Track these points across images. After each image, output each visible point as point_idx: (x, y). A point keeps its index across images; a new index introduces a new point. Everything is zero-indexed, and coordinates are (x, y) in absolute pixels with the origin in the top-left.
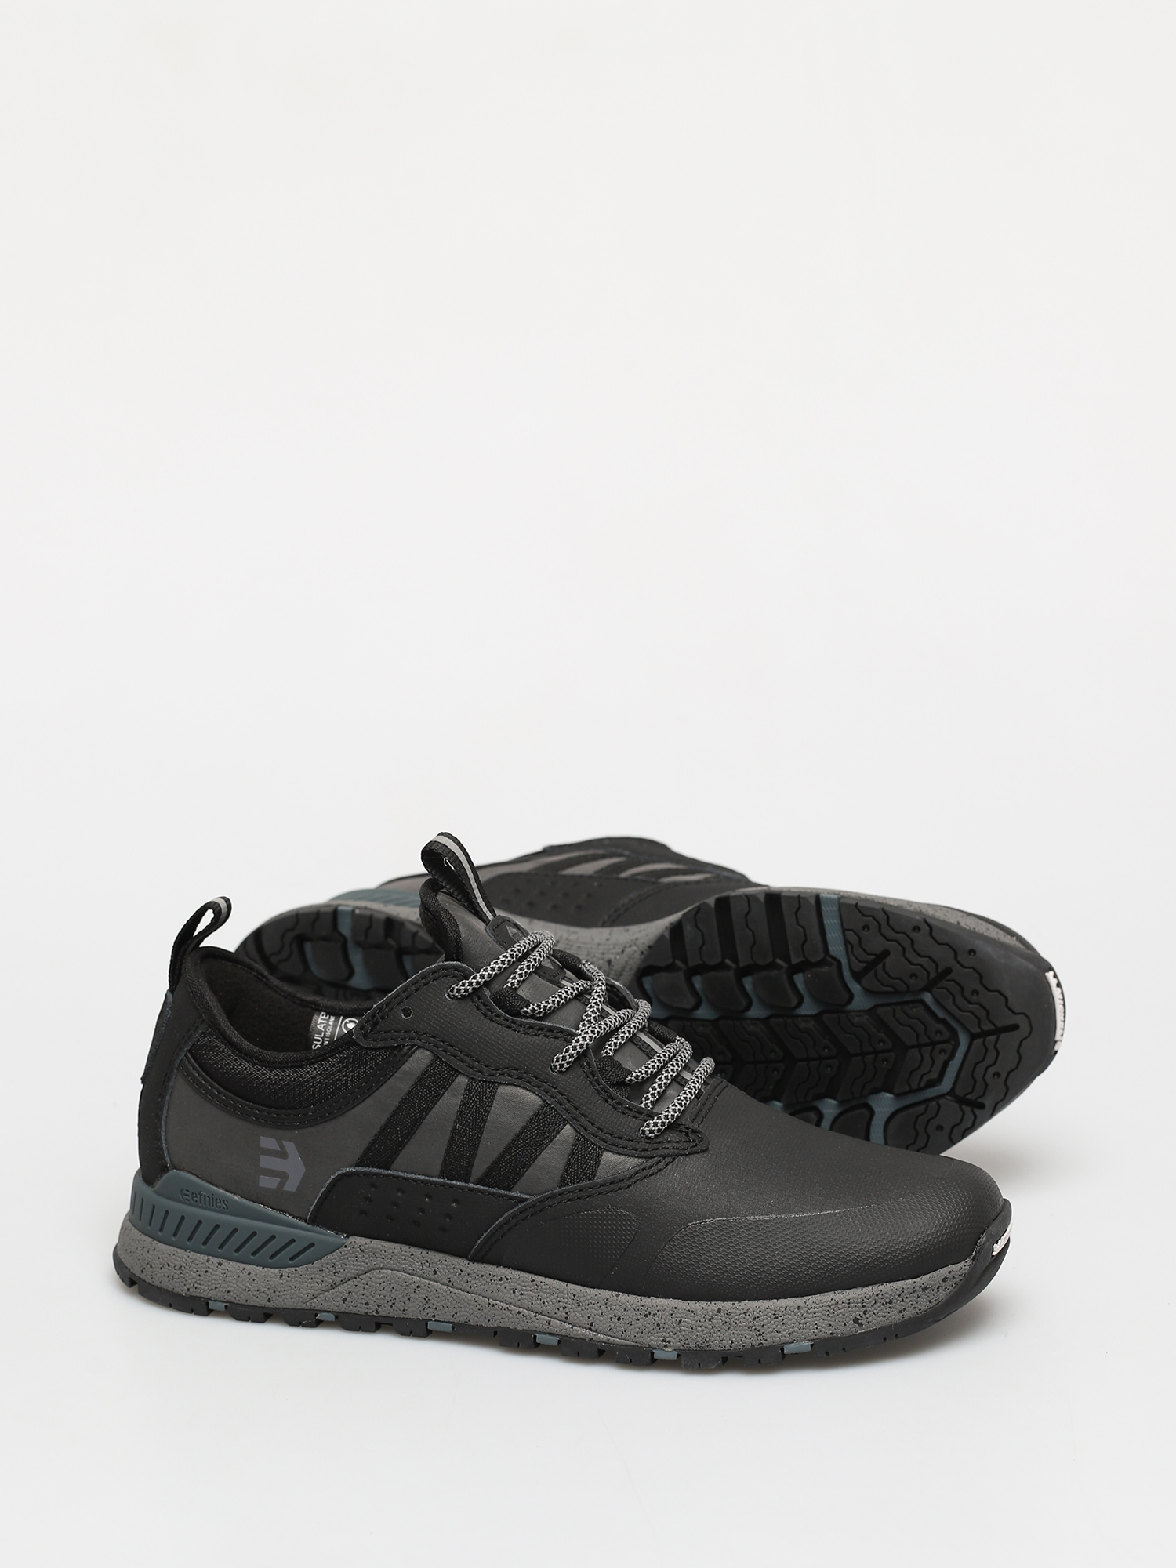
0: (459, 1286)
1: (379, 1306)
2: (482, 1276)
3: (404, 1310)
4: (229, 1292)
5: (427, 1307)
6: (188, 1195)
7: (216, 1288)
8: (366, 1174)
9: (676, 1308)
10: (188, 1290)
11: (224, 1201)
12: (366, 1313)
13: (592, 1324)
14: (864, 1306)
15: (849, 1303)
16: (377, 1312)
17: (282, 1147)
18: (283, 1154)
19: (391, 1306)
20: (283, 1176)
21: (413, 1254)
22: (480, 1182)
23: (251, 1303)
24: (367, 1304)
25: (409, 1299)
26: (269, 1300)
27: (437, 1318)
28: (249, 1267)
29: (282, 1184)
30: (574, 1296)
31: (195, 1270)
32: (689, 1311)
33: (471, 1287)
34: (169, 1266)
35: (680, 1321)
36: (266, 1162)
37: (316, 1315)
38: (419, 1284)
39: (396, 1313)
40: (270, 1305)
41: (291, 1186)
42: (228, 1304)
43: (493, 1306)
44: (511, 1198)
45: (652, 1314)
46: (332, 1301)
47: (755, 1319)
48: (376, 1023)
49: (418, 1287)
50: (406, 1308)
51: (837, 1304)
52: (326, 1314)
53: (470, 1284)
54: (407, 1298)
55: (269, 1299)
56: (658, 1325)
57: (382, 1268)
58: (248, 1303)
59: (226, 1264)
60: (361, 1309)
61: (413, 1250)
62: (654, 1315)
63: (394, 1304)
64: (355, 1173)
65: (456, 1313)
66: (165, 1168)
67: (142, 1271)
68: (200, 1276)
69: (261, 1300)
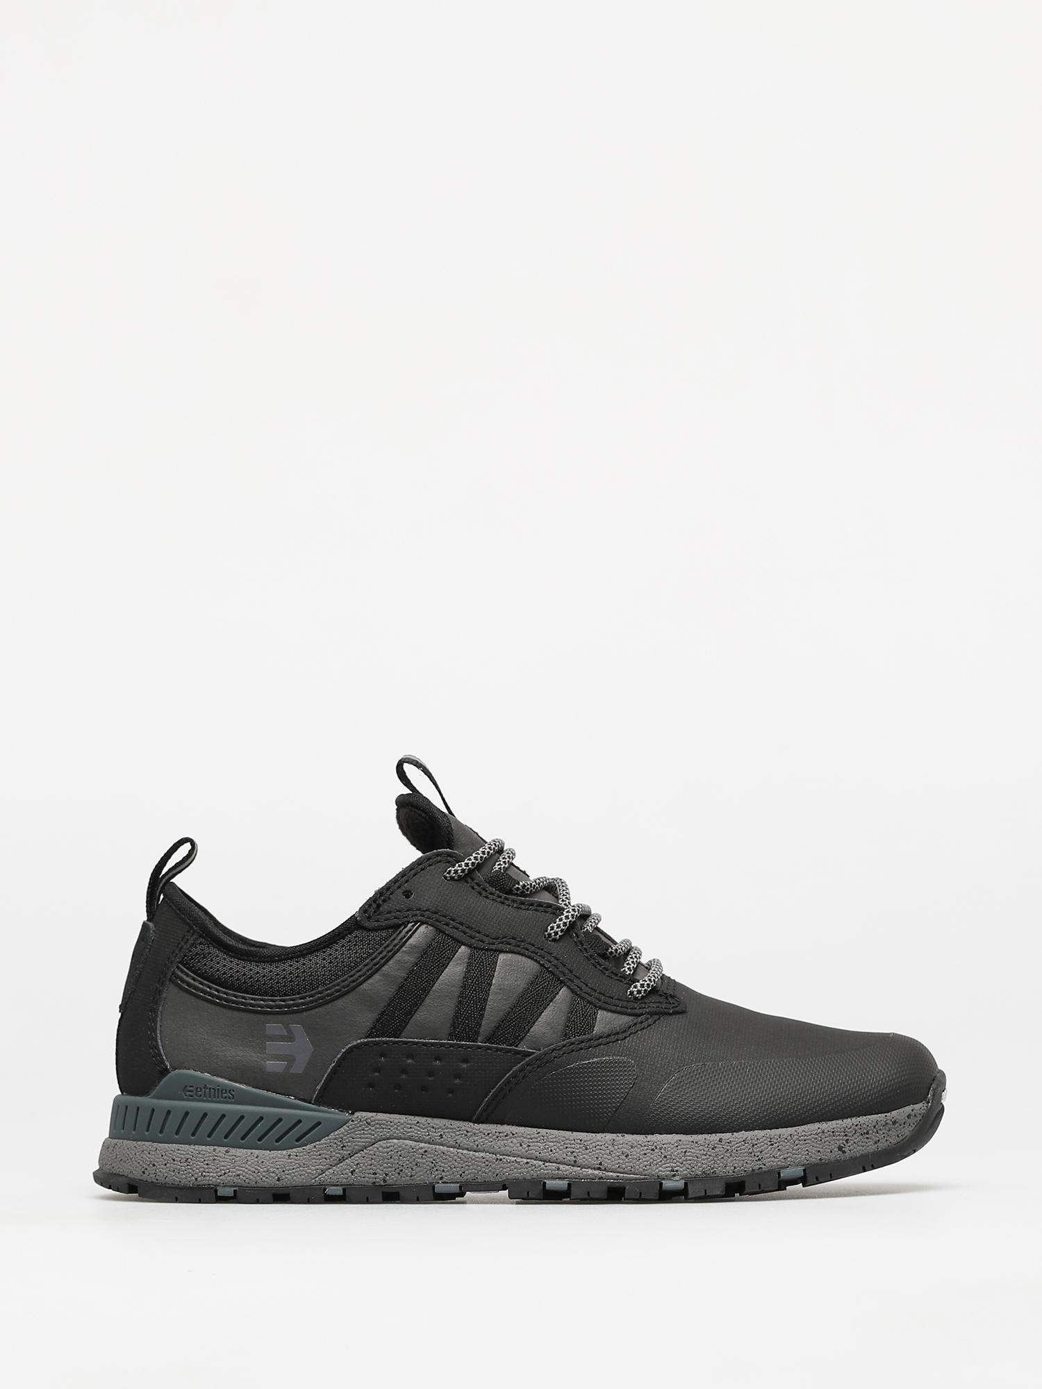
0: (465, 1146)
1: (386, 1175)
2: (488, 1134)
3: (411, 1176)
4: (239, 1175)
5: (434, 1170)
6: (192, 1091)
7: (225, 1173)
8: (376, 1043)
9: (680, 1140)
10: (196, 1179)
11: (230, 1091)
12: (374, 1183)
13: (600, 1164)
14: (846, 1135)
15: (833, 1132)
16: (385, 1181)
17: (289, 1031)
18: (290, 1038)
19: (399, 1174)
20: (291, 1060)
21: (418, 1122)
22: (488, 1040)
23: (261, 1184)
24: (375, 1174)
25: (417, 1165)
26: (278, 1180)
27: (444, 1180)
28: (256, 1152)
29: (288, 1067)
30: (581, 1140)
31: (203, 1160)
32: (692, 1142)
33: (478, 1146)
34: (174, 1160)
35: (685, 1152)
36: (272, 1047)
37: (325, 1190)
38: (426, 1149)
39: (404, 1180)
40: (280, 1184)
41: (298, 1068)
42: (237, 1189)
43: (501, 1160)
44: (518, 1052)
45: (658, 1147)
46: (338, 1175)
47: (753, 1146)
48: (379, 906)
49: (426, 1151)
50: (414, 1173)
51: (823, 1132)
52: (334, 1188)
53: (477, 1143)
54: (414, 1163)
55: (278, 1178)
56: (665, 1157)
57: (388, 1139)
58: (258, 1185)
59: (233, 1151)
60: (368, 1179)
61: (418, 1119)
62: (661, 1149)
63: (401, 1171)
64: (366, 1044)
65: (464, 1173)
66: (165, 1072)
67: (144, 1172)
68: (207, 1164)
69: (270, 1181)
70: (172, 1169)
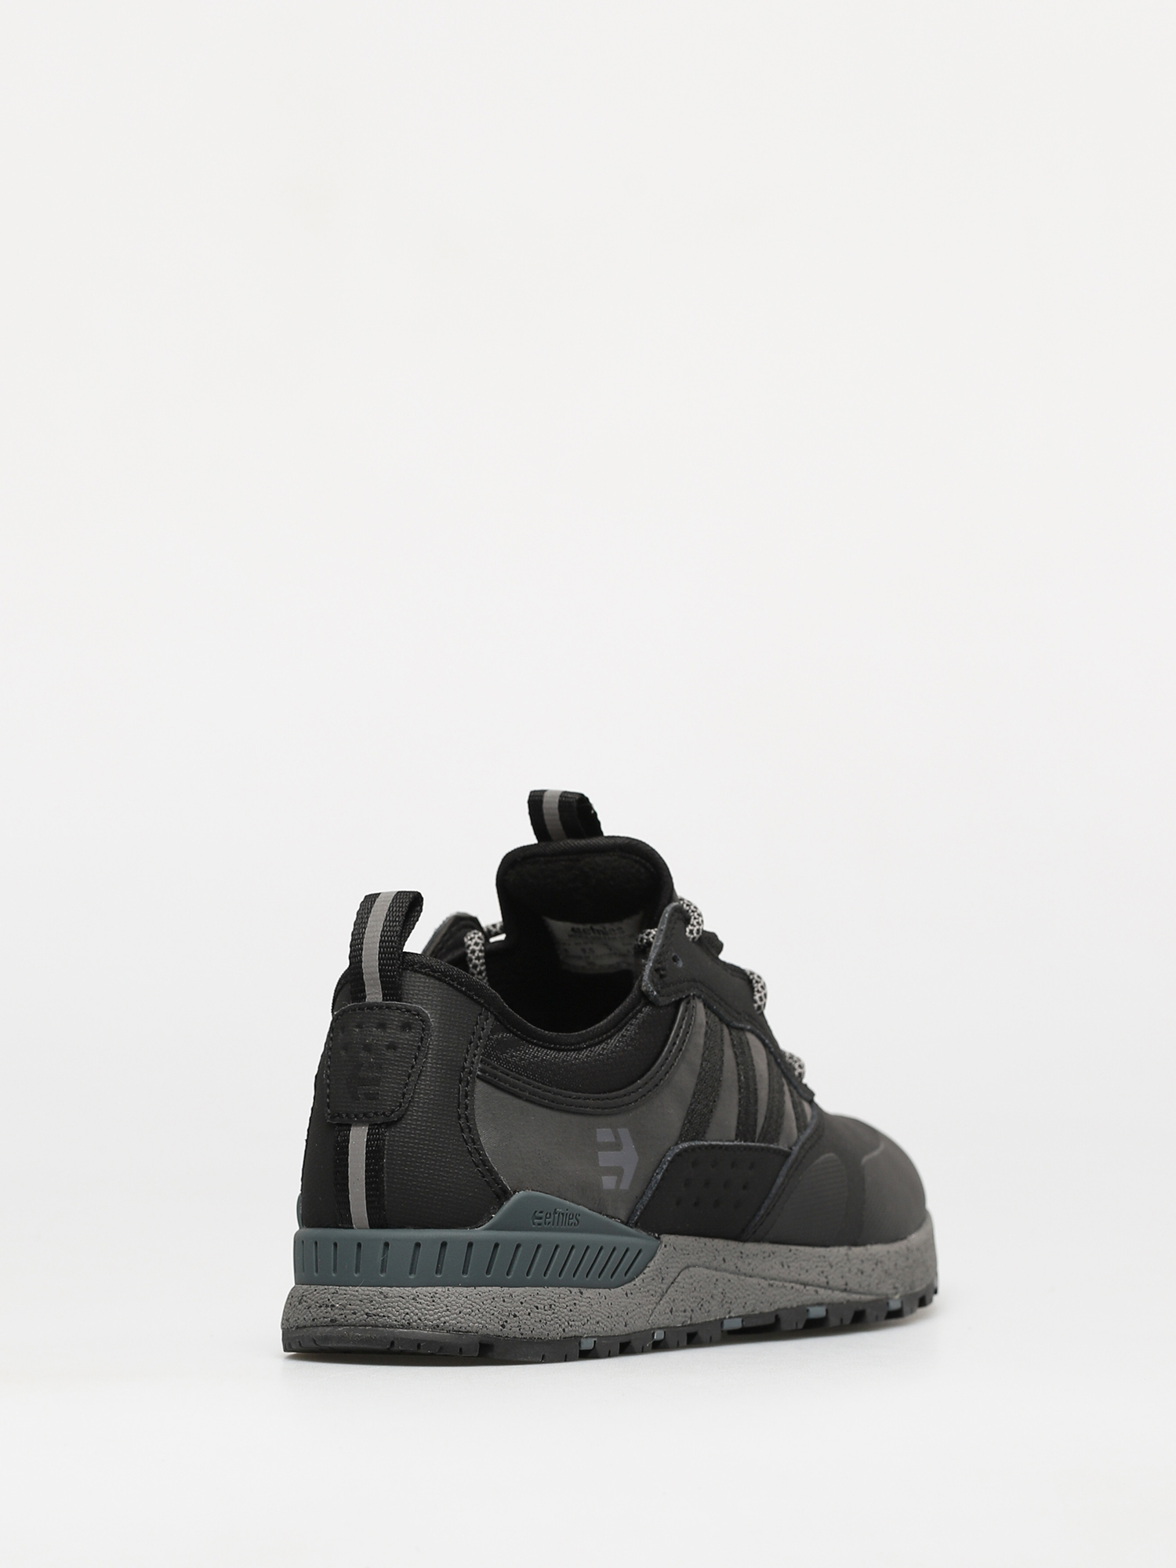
0: (744, 1271)
2: (757, 1255)
3: (708, 1312)
4: (598, 1323)
5: (724, 1302)
6: (541, 1218)
7: (588, 1321)
8: (693, 1149)
10: (564, 1330)
11: (576, 1215)
12: (684, 1322)
13: (846, 1285)
17: (617, 1136)
18: (617, 1146)
19: (700, 1309)
20: (620, 1172)
22: (763, 1139)
24: (685, 1311)
25: (712, 1297)
27: (732, 1314)
29: (619, 1182)
31: (565, 1306)
33: (753, 1270)
34: (537, 1308)
36: (606, 1158)
37: (654, 1334)
38: (716, 1277)
40: (627, 1330)
41: (625, 1183)
42: (595, 1339)
43: (772, 1286)
46: (661, 1318)
48: (662, 976)
49: (717, 1280)
50: (710, 1308)
52: (658, 1333)
53: (752, 1266)
54: (710, 1295)
55: (626, 1323)
56: (886, 1272)
59: (587, 1293)
60: (681, 1318)
63: (702, 1306)
64: (685, 1150)
65: (746, 1303)
66: (504, 1195)
67: (503, 1326)
68: (571, 1310)
69: (620, 1330)
70: (537, 1320)
